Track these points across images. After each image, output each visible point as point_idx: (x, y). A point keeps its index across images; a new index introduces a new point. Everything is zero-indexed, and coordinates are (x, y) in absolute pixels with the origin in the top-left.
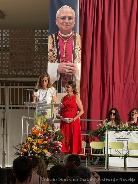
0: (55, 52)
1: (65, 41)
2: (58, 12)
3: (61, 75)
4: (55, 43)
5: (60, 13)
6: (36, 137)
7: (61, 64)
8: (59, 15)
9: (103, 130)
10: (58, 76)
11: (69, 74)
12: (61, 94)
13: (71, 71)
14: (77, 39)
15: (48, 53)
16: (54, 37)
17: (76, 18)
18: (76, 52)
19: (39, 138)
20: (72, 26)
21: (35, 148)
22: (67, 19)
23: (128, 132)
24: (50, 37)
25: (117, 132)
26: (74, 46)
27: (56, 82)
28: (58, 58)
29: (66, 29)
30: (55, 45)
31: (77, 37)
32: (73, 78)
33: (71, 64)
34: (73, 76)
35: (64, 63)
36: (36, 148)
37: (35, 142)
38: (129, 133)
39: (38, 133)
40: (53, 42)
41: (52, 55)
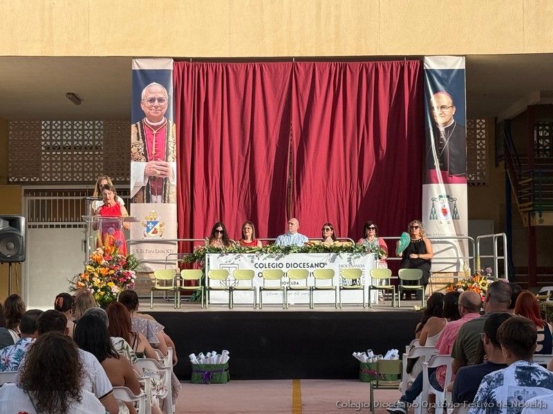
0: (140, 147)
1: (155, 132)
2: (144, 92)
3: (150, 178)
4: (140, 134)
5: (147, 93)
6: (98, 265)
7: (150, 162)
8: (146, 96)
9: (202, 253)
10: (145, 179)
11: (161, 176)
12: (151, 204)
13: (163, 173)
14: (171, 128)
15: (130, 148)
16: (139, 126)
17: (169, 100)
18: (170, 147)
19: (102, 266)
20: (164, 111)
21: (97, 281)
22: (156, 101)
23: (237, 254)
24: (133, 126)
25: (222, 256)
26: (167, 139)
27: (143, 188)
28: (145, 155)
29: (155, 115)
30: (141, 137)
31: (171, 126)
32: (166, 182)
33: (164, 163)
34: (166, 179)
35: (153, 162)
36: (99, 280)
37: (96, 271)
38: (238, 257)
39: (101, 259)
40: (138, 134)
41: (136, 151)
